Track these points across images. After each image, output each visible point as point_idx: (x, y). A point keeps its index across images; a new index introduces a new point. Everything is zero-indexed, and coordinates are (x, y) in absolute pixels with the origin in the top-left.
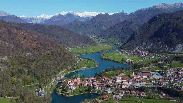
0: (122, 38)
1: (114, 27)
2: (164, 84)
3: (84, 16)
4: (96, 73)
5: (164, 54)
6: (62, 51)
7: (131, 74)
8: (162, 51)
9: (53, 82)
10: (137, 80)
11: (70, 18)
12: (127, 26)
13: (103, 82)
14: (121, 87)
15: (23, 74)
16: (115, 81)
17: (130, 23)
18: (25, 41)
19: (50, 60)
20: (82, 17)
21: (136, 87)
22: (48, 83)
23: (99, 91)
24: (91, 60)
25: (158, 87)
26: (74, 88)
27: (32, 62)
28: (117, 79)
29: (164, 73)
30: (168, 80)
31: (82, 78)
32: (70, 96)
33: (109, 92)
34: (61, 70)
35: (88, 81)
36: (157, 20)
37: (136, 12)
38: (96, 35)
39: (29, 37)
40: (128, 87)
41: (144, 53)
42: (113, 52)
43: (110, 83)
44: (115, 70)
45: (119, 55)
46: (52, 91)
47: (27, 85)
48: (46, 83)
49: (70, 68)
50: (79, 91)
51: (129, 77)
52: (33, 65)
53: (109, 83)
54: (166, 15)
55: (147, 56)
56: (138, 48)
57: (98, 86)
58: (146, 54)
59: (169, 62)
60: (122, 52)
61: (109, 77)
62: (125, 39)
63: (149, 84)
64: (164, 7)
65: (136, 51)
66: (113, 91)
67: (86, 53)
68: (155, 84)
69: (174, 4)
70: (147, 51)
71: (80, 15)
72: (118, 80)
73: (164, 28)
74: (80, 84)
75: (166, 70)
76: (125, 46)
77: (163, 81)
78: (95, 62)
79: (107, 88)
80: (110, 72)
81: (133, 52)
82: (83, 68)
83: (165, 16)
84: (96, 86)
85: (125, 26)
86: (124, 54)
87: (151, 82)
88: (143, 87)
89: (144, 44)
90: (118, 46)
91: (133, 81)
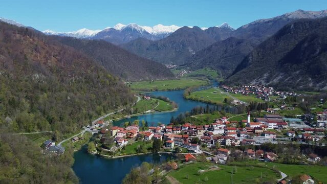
0: (223, 68)
1: (209, 49)
2: (314, 140)
3: (155, 32)
4: (172, 117)
5: (306, 92)
6: (107, 78)
7: (243, 121)
8: (301, 87)
9: (84, 132)
10: (256, 131)
11: (131, 35)
12: (234, 48)
13: (186, 133)
14: (224, 143)
15: (18, 111)
16: (210, 131)
17: (239, 43)
18: (35, 55)
19: (83, 92)
20: (152, 33)
21: (255, 144)
22: (73, 134)
23: (177, 150)
24: (165, 100)
25: (301, 144)
26: (124, 143)
27: (43, 90)
28: (215, 128)
29: (313, 120)
30: (323, 133)
31: (144, 127)
32: (114, 157)
33: (198, 152)
34: (102, 113)
35: (154, 131)
36: (290, 32)
37: (250, 25)
38: (177, 64)
39: (44, 49)
40: (237, 144)
41: (265, 92)
42: (206, 89)
43: (200, 134)
44: (211, 113)
45: (217, 95)
46: (79, 148)
47: (26, 132)
48: (69, 132)
49: (123, 110)
50: (135, 149)
51: (241, 125)
52: (43, 97)
53: (198, 136)
54: (307, 22)
55: (273, 96)
56: (254, 83)
57: (175, 140)
58: (271, 93)
59: (319, 101)
60: (225, 90)
61: (199, 124)
62: (229, 70)
63: (283, 139)
64: (301, 16)
65: (250, 88)
66: (208, 151)
67: (157, 90)
68: (295, 139)
69: (320, 12)
70: (272, 89)
71: (149, 30)
72: (218, 131)
73: (306, 45)
74: (138, 135)
75: (315, 114)
76: (229, 80)
77: (311, 134)
78: (171, 103)
79: (194, 145)
80: (199, 115)
81: (244, 90)
82: (147, 112)
83: (307, 24)
84: (170, 139)
85: (229, 46)
86: (227, 93)
87: (286, 135)
88: (270, 144)
89: (266, 75)
90: (216, 81)
91: (248, 133)
